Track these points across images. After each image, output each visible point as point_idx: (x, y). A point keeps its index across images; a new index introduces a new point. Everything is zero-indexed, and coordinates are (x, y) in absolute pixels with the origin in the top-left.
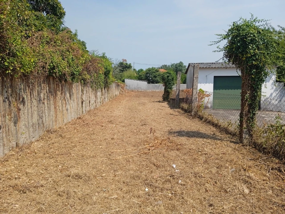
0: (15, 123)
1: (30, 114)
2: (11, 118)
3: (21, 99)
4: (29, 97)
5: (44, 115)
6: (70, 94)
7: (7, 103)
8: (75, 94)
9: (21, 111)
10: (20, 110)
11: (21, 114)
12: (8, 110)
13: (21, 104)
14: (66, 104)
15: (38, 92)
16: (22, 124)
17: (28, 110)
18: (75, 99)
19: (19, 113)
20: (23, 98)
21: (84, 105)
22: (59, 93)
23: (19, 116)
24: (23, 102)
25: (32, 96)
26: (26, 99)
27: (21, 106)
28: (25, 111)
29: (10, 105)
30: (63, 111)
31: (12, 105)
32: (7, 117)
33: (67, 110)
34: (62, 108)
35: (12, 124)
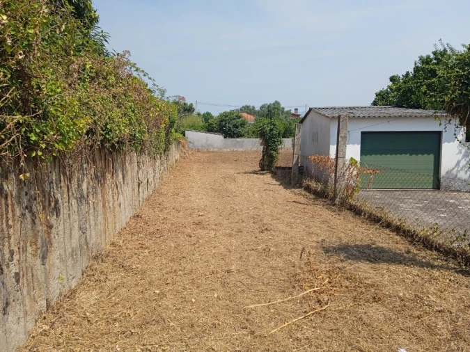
0: (44, 258)
1: (67, 232)
2: (37, 248)
3: (53, 204)
4: (66, 196)
5: (88, 226)
6: (123, 171)
7: (29, 219)
8: (129, 173)
9: (53, 230)
10: (50, 227)
11: (52, 236)
12: (30, 233)
13: (53, 215)
14: (118, 193)
15: (78, 181)
16: (54, 258)
17: (64, 223)
18: (130, 182)
19: (49, 234)
20: (57, 202)
22: (108, 176)
23: (50, 241)
24: (57, 210)
25: (70, 194)
26: (60, 201)
27: (53, 220)
28: (60, 225)
29: (33, 222)
30: (114, 208)
31: (37, 221)
32: (29, 249)
33: (120, 205)
34: (113, 204)
35: (39, 261)
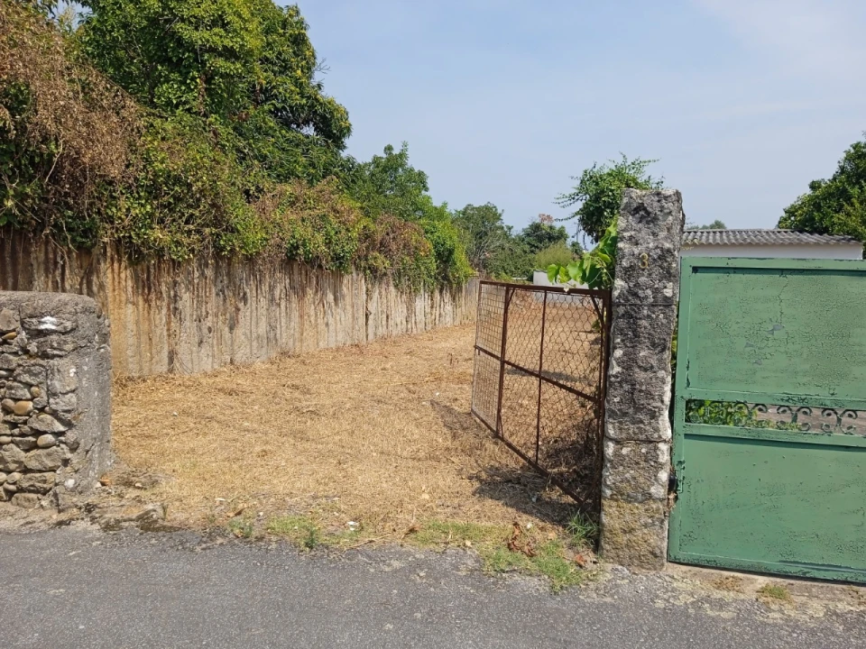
0: (231, 329)
1: (254, 320)
2: (226, 319)
3: (242, 294)
4: (254, 292)
5: (278, 326)
6: (335, 295)
7: (222, 298)
8: (348, 299)
9: (240, 313)
10: (239, 310)
11: (240, 317)
12: (222, 308)
13: (241, 302)
14: (325, 312)
15: (270, 287)
16: (239, 331)
17: (251, 312)
18: (349, 307)
19: (237, 314)
20: (245, 294)
21: (370, 322)
22: (310, 292)
23: (237, 320)
24: (245, 299)
25: (259, 292)
26: (248, 295)
27: (241, 305)
28: (246, 313)
29: (225, 300)
30: (317, 326)
31: (228, 301)
32: (221, 318)
33: (327, 325)
34: (316, 321)
35: (227, 329)
